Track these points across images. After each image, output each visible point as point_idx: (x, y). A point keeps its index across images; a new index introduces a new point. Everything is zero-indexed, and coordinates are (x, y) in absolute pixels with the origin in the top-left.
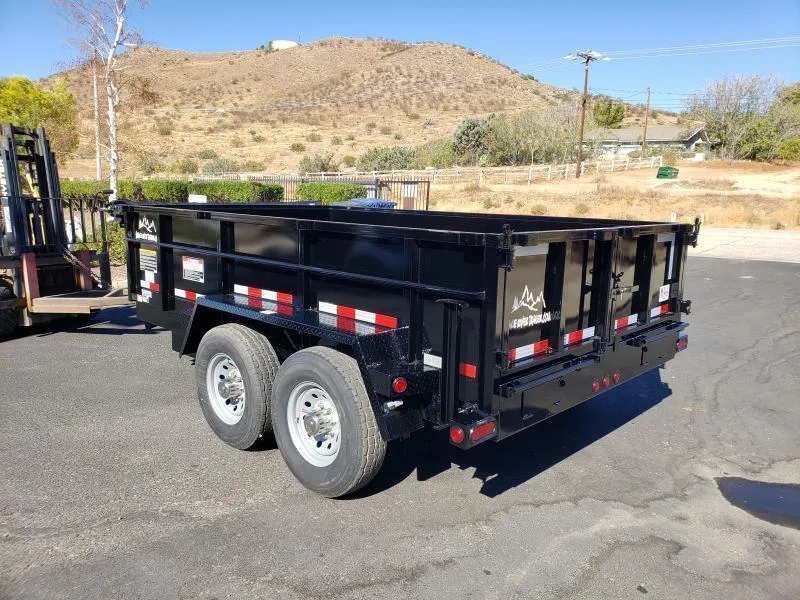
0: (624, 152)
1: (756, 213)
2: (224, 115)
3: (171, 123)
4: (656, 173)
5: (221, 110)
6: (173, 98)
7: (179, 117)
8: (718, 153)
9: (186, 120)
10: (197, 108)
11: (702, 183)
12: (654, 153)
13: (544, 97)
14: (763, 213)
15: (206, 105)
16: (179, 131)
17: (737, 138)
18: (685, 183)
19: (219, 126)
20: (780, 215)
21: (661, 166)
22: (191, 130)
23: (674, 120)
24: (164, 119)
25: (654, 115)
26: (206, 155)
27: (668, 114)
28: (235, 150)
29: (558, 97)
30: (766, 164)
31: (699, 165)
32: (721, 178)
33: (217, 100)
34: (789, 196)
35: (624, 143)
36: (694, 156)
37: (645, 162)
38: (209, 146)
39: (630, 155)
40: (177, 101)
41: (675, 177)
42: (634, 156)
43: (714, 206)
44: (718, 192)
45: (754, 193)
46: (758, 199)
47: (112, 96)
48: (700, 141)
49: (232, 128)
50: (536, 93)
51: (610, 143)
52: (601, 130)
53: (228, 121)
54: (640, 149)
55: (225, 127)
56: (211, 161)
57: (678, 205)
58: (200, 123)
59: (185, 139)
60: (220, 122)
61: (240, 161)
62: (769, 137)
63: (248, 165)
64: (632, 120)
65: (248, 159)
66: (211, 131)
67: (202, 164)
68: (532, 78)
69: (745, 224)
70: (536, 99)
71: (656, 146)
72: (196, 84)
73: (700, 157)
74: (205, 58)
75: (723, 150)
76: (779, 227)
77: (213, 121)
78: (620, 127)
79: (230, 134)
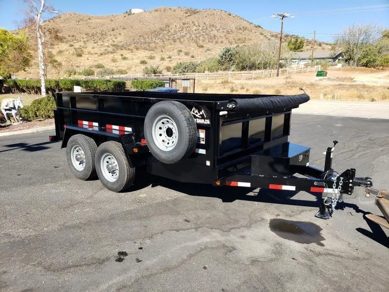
0: (302, 63)
1: (362, 93)
2: (108, 46)
3: (82, 51)
4: (316, 74)
5: (107, 44)
6: (83, 38)
7: (86, 47)
8: (349, 63)
9: (89, 49)
10: (95, 43)
11: (338, 79)
12: (317, 64)
13: (265, 36)
14: (366, 93)
15: (99, 41)
16: (87, 54)
17: (359, 56)
18: (329, 79)
19: (105, 52)
20: (374, 95)
21: (320, 70)
22: (92, 54)
23: (330, 47)
24: (79, 48)
25: (320, 45)
26: (99, 66)
27: (327, 44)
28: (113, 64)
29: (272, 36)
30: (372, 69)
31: (339, 69)
32: (348, 76)
33: (104, 39)
34: (379, 85)
35: (303, 59)
36: (336, 65)
37: (311, 68)
38: (101, 62)
39: (305, 65)
40: (85, 40)
41: (326, 76)
42: (307, 66)
43: (342, 90)
44: (344, 83)
45: (362, 83)
46: (364, 86)
47: (41, 38)
48: (341, 58)
49: (112, 53)
50: (262, 34)
51: (295, 59)
52: (291, 52)
53: (110, 49)
54: (310, 62)
55: (108, 52)
56: (101, 69)
57: (325, 90)
58: (96, 50)
59: (89, 58)
60: (106, 50)
61: (115, 69)
62: (375, 55)
63: (119, 71)
64: (309, 47)
65: (119, 68)
66: (102, 54)
67: (96, 71)
68: (260, 27)
69: (357, 99)
70: (262, 37)
71: (318, 60)
72: (94, 31)
73: (339, 66)
74: (98, 18)
75: (351, 62)
76: (373, 100)
77: (103, 50)
78: (302, 51)
79: (111, 56)
